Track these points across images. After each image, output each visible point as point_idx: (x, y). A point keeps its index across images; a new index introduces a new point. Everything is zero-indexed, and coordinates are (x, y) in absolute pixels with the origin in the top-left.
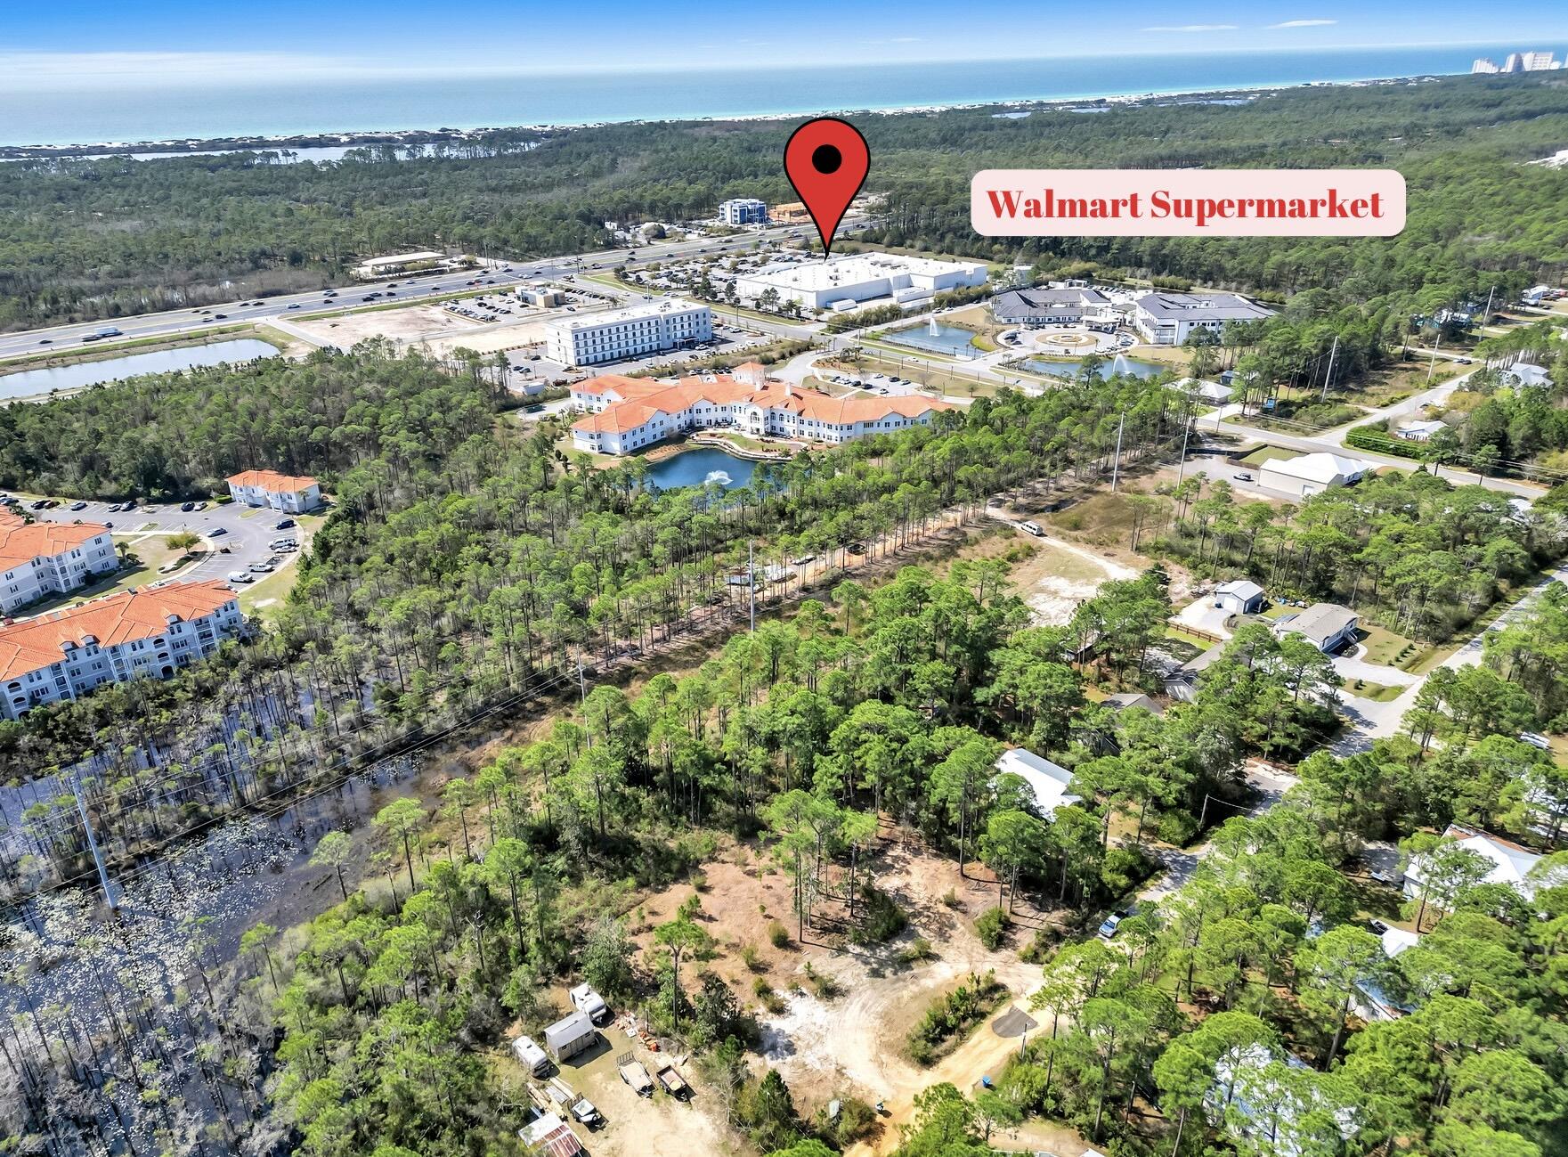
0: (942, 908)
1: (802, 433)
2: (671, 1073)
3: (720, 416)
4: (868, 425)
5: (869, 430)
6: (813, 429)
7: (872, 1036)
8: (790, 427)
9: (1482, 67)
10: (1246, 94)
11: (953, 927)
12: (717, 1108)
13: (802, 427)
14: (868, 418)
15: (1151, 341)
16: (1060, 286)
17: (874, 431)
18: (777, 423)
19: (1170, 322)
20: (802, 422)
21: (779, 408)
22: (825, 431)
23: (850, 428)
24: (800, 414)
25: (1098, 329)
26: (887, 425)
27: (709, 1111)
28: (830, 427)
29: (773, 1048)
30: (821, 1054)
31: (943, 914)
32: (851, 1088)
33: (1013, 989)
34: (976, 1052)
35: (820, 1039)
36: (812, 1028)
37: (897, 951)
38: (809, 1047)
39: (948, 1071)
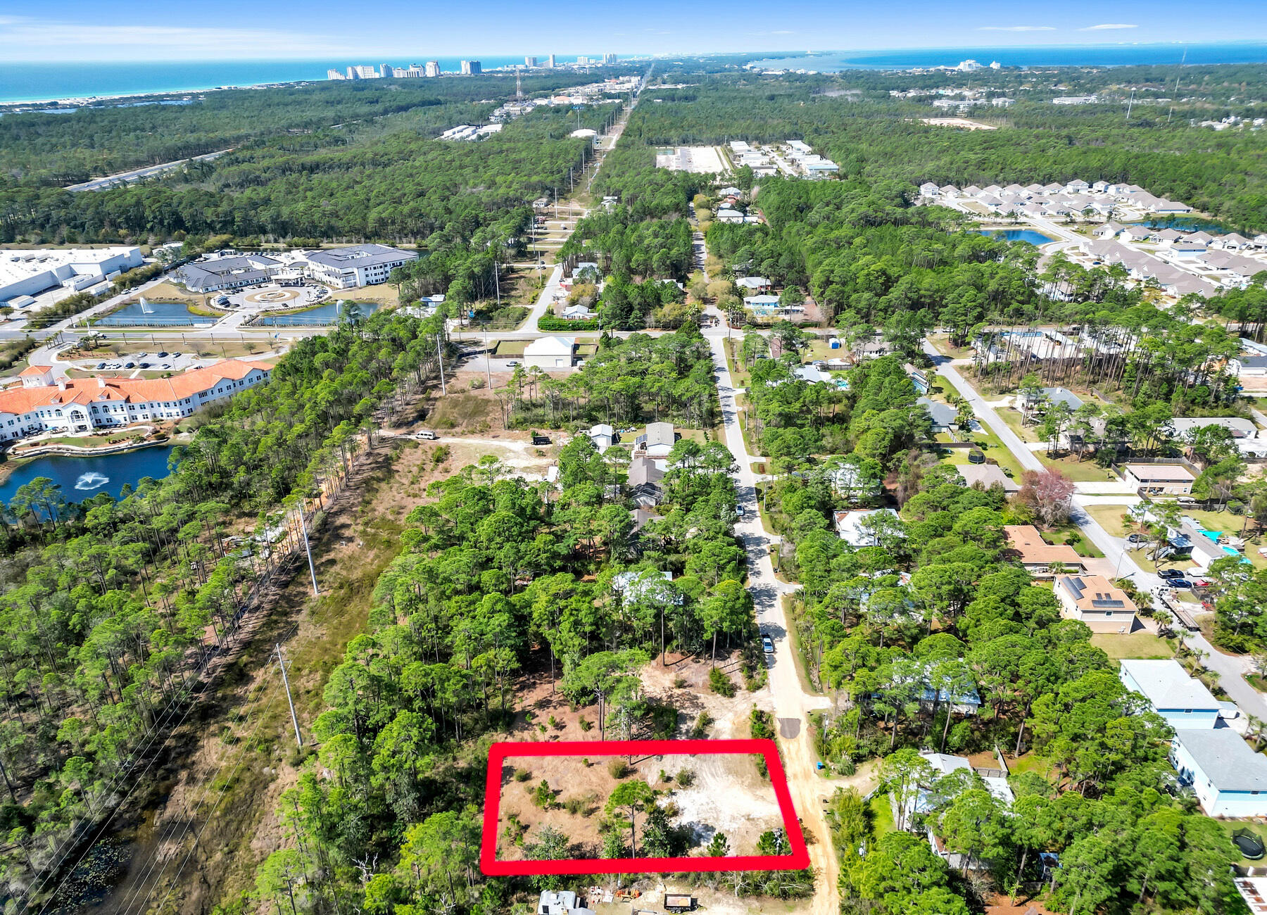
0: (679, 691)
1: (134, 418)
2: (669, 899)
3: (25, 424)
4: (203, 394)
5: (205, 399)
6: (147, 412)
7: (738, 787)
8: (119, 416)
9: (333, 76)
10: (180, 96)
11: (696, 698)
12: (719, 895)
13: (133, 413)
14: (201, 389)
15: (341, 286)
16: (214, 257)
17: (209, 398)
18: (103, 417)
19: (350, 270)
20: (132, 408)
21: (100, 400)
22: (163, 409)
23: (188, 401)
24: (128, 400)
25: (287, 285)
26: (221, 390)
27: (718, 901)
28: (167, 405)
29: (700, 836)
30: (728, 818)
31: (683, 694)
32: (767, 822)
33: (766, 709)
34: (794, 755)
35: (718, 811)
36: (704, 808)
37: (688, 731)
38: (717, 819)
39: (795, 776)
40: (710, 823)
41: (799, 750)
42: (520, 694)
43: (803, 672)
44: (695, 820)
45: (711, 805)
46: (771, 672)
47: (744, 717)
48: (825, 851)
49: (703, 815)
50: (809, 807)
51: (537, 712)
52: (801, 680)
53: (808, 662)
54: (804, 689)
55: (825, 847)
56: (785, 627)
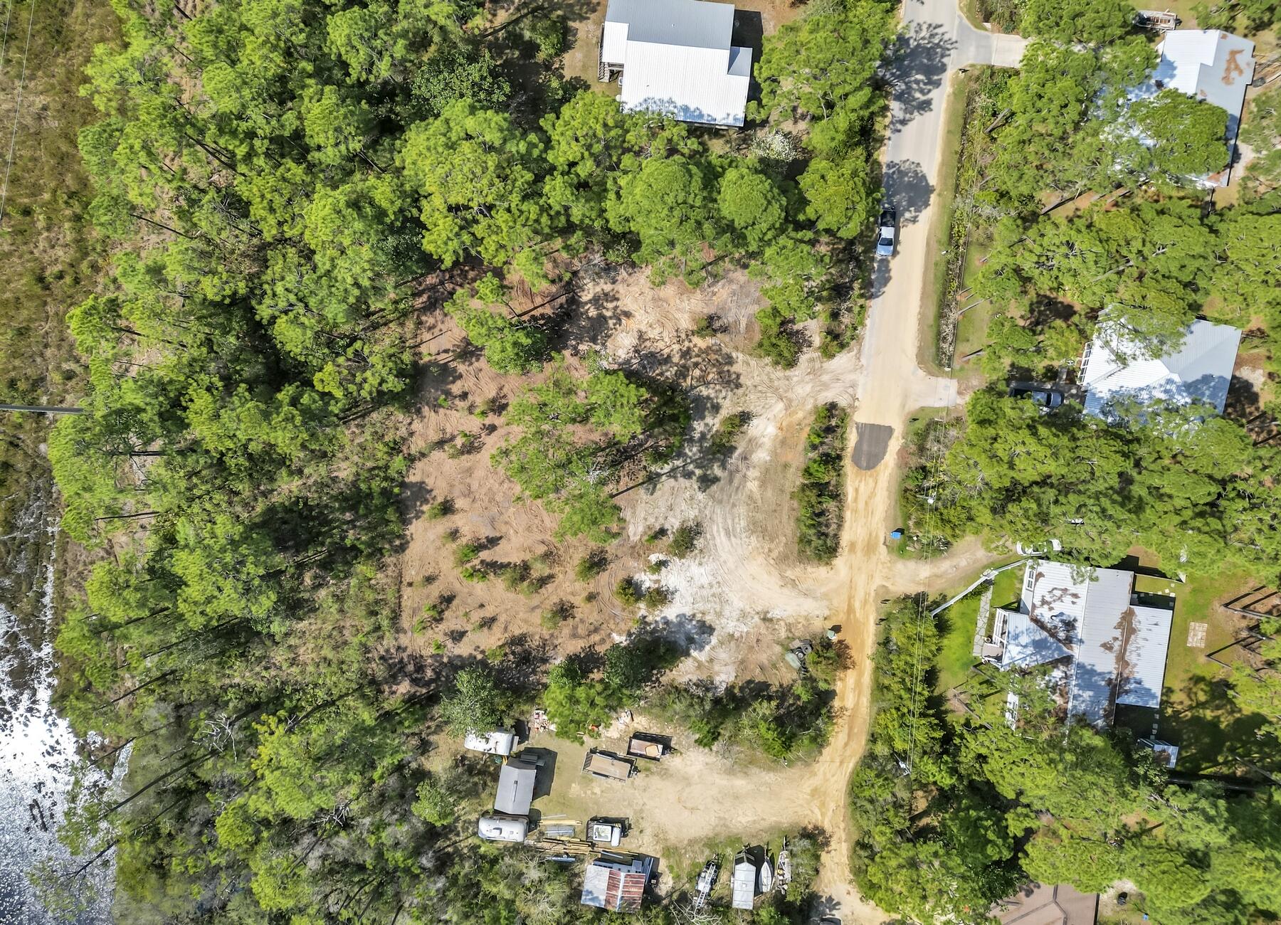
0: (701, 343)
7: (762, 560)
11: (730, 361)
29: (691, 640)
30: (736, 614)
31: (708, 350)
32: (789, 627)
33: (843, 402)
34: (861, 505)
35: (721, 599)
36: (705, 592)
37: (703, 435)
38: (719, 614)
39: (852, 546)
40: (709, 619)
41: (872, 495)
42: (428, 320)
43: (932, 311)
44: (688, 611)
45: (716, 590)
46: (875, 305)
47: (800, 415)
48: (858, 684)
49: (701, 606)
50: (857, 605)
51: (462, 368)
52: (921, 331)
53: (946, 282)
54: (921, 359)
55: (860, 675)
56: (933, 180)
